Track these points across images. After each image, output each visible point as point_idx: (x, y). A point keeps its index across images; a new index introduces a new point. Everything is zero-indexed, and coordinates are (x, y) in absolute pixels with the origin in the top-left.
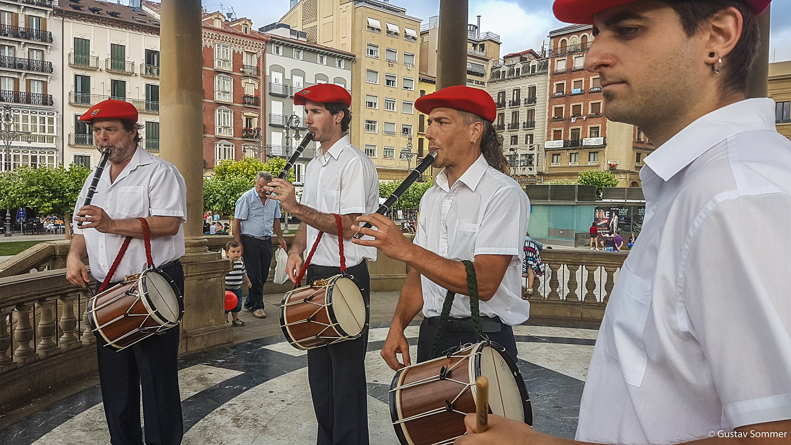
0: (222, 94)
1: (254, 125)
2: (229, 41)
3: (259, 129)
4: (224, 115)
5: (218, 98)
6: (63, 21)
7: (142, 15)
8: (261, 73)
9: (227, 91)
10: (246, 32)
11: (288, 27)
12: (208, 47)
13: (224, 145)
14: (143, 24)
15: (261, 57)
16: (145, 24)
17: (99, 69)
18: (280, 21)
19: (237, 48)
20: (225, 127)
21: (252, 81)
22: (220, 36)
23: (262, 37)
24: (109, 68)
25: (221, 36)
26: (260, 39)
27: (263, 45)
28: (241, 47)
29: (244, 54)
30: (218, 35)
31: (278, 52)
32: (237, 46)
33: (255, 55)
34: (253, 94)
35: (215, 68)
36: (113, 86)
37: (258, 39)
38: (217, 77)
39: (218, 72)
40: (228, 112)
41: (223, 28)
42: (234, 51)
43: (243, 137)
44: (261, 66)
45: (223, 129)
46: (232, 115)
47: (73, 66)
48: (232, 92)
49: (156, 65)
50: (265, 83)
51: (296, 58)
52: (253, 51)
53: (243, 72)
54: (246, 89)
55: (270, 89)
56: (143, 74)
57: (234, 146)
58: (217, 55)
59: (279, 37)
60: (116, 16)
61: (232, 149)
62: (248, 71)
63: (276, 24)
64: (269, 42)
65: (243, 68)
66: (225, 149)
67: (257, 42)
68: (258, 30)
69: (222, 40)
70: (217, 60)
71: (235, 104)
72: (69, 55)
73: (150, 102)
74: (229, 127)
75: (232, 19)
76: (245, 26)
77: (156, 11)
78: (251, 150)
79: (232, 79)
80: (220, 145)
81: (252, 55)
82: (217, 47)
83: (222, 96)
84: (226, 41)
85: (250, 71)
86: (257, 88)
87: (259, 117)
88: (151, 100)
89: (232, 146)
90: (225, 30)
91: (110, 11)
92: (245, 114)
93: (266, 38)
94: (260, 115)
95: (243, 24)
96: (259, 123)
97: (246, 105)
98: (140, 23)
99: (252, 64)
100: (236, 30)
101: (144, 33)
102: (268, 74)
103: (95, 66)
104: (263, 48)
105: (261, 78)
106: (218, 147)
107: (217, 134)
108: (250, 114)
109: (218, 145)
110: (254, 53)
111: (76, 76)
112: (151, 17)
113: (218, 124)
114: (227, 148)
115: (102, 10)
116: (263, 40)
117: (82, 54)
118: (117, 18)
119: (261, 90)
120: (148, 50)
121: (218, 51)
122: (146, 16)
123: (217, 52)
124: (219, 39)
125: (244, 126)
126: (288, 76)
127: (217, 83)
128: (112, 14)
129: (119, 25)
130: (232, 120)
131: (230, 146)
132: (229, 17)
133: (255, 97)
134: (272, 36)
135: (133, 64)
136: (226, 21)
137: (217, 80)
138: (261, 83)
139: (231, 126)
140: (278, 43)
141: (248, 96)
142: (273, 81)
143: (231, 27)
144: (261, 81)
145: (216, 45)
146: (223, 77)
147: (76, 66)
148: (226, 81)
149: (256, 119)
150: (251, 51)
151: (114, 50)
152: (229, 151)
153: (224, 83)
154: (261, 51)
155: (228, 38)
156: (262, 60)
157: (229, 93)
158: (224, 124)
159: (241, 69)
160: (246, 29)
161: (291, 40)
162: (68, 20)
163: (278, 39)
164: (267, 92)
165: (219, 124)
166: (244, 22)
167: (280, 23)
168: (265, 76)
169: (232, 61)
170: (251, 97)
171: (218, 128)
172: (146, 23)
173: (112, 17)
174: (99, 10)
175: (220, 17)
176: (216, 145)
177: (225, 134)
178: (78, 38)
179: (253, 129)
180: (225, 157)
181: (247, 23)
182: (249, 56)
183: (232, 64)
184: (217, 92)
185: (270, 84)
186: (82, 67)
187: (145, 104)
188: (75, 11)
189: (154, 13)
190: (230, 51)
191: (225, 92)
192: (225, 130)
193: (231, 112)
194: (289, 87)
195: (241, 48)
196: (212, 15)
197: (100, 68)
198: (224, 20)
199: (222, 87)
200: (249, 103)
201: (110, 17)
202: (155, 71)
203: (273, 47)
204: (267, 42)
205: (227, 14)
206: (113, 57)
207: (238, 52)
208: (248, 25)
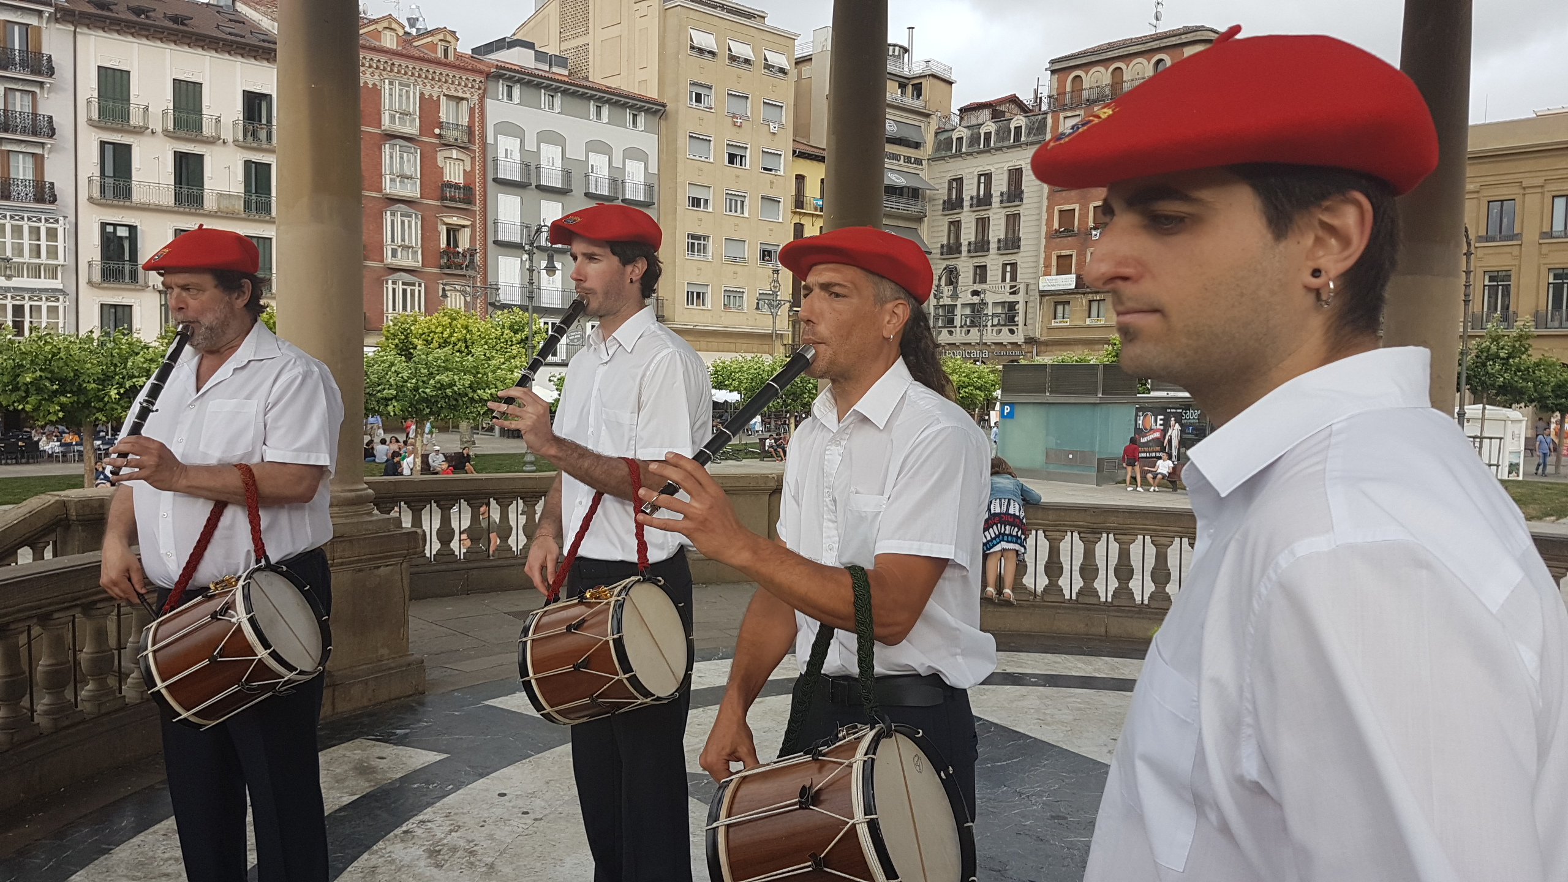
0: (398, 180)
1: (464, 242)
2: (413, 75)
3: (472, 252)
4: (403, 222)
5: (390, 188)
6: (75, 32)
7: (236, 21)
8: (477, 137)
9: (409, 173)
10: (446, 56)
11: (530, 46)
12: (370, 86)
13: (403, 284)
14: (238, 39)
15: (477, 107)
16: (243, 40)
17: (150, 130)
18: (514, 34)
19: (428, 87)
20: (405, 248)
21: (460, 154)
22: (393, 64)
23: (479, 65)
24: (171, 127)
25: (397, 64)
26: (474, 71)
27: (481, 82)
28: (436, 86)
29: (443, 99)
30: (390, 62)
31: (510, 96)
32: (428, 85)
33: (465, 102)
34: (462, 181)
35: (383, 128)
36: (178, 163)
37: (469, 70)
38: (387, 146)
39: (391, 136)
40: (410, 216)
41: (400, 48)
42: (422, 94)
43: (441, 267)
44: (477, 124)
45: (400, 250)
46: (419, 223)
47: (95, 124)
48: (419, 176)
49: (264, 121)
50: (484, 157)
51: (547, 109)
52: (460, 94)
53: (440, 136)
54: (447, 171)
55: (496, 169)
56: (238, 141)
57: (423, 285)
58: (387, 101)
59: (513, 67)
60: (183, 24)
61: (419, 291)
62: (451, 135)
63: (507, 40)
64: (493, 77)
65: (441, 128)
66: (404, 291)
67: (467, 76)
68: (470, 53)
69: (399, 72)
70: (387, 113)
71: (426, 201)
72: (89, 102)
73: (254, 197)
74: (412, 247)
75: (418, 29)
76: (443, 43)
77: (265, 14)
78: (458, 294)
79: (419, 151)
80: (394, 283)
81: (457, 103)
82: (387, 87)
83: (398, 183)
84: (406, 74)
85: (455, 134)
86: (468, 169)
87: (473, 226)
88: (256, 192)
89: (420, 285)
90: (404, 52)
91: (170, 13)
92: (447, 220)
93: (486, 69)
94: (475, 221)
95: (441, 40)
96: (472, 238)
97: (447, 203)
98: (233, 38)
99: (457, 119)
100: (426, 51)
101: (240, 59)
102: (490, 140)
103: (141, 124)
104: (479, 89)
105: (476, 147)
106: (390, 286)
107: (389, 259)
108: (455, 220)
109: (390, 282)
110: (463, 99)
111: (103, 144)
112: (254, 26)
113: (389, 240)
114: (409, 289)
115: (155, 10)
116: (479, 72)
117: (114, 99)
118: (185, 28)
119: (477, 172)
120: (249, 92)
121: (391, 95)
122: (244, 23)
123: (387, 95)
124: (392, 71)
125: (443, 244)
126: (531, 146)
127: (388, 157)
128: (175, 19)
129: (189, 41)
130: (419, 232)
131: (414, 285)
132: (412, 26)
133: (464, 186)
134: (499, 64)
135: (218, 121)
136: (406, 33)
137: (387, 153)
138: (477, 159)
139: (417, 244)
140: (510, 78)
141: (450, 185)
142: (501, 155)
143: (415, 47)
144: (477, 155)
145: (387, 81)
146: (400, 146)
147: (102, 124)
148: (405, 154)
149: (467, 232)
150: (456, 94)
151: (180, 90)
152: (413, 295)
153: (402, 158)
154: (476, 94)
155: (411, 67)
156: (479, 113)
157: (411, 178)
158: (403, 240)
159: (437, 131)
160: (446, 50)
161: (537, 72)
162: (85, 30)
163: (511, 70)
164: (490, 177)
165: (393, 241)
166: (441, 36)
167: (515, 38)
168: (484, 145)
169: (418, 113)
170: (456, 186)
171: (389, 248)
172: (244, 37)
173: (175, 26)
174: (148, 11)
175: (394, 26)
176: (387, 283)
177: (405, 260)
178: (106, 68)
179: (460, 250)
180: (405, 308)
181: (449, 38)
182: (453, 104)
183: (417, 120)
184: (388, 177)
185: (495, 160)
186: (114, 126)
187: (243, 200)
188: (100, 12)
189: (261, 17)
190: (414, 94)
191: (404, 177)
192: (405, 253)
193: (416, 217)
194: (533, 167)
195: (436, 88)
196: (377, 23)
197: (151, 128)
198: (401, 33)
199: (398, 165)
200: (453, 199)
201: (170, 24)
202: (263, 134)
203: (501, 87)
204: (488, 76)
205: (409, 19)
206: (176, 106)
207: (431, 96)
208: (449, 42)
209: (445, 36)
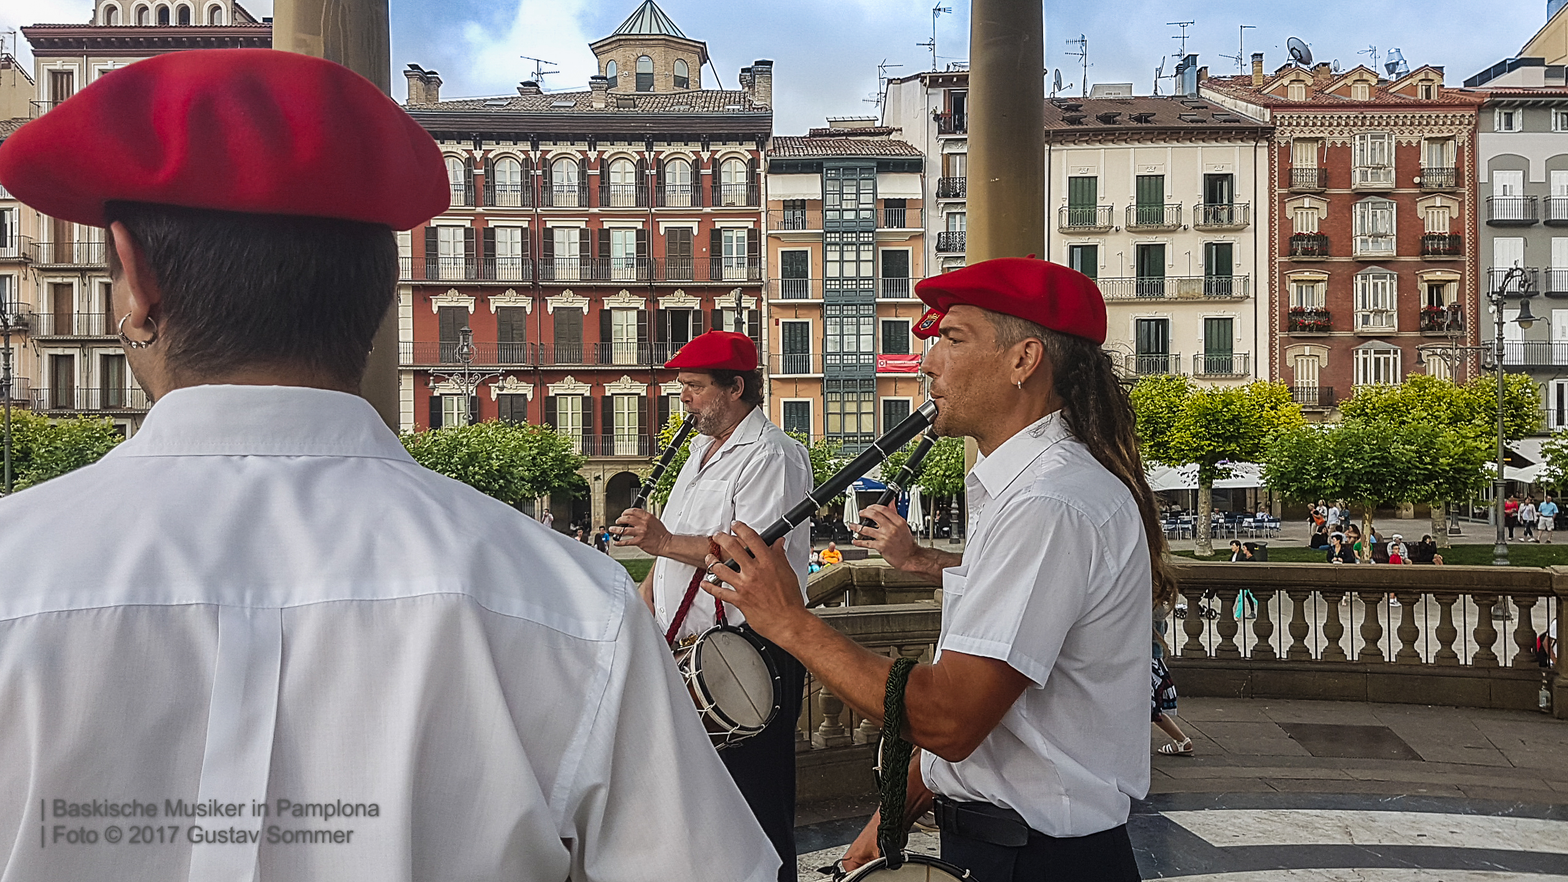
0: (1370, 240)
1: (1450, 296)
2: (1388, 124)
3: (1457, 308)
4: (1376, 285)
5: (1360, 250)
7: (1198, 108)
8: (1467, 178)
9: (1383, 231)
10: (1428, 96)
11: (1540, 62)
12: (1339, 146)
13: (1376, 352)
14: (1200, 125)
15: (1466, 144)
16: (1205, 125)
17: (1114, 229)
18: (1521, 53)
19: (1407, 134)
20: (1378, 312)
21: (1444, 200)
22: (1365, 117)
23: (1468, 98)
24: (1133, 223)
25: (1369, 116)
26: (1463, 105)
27: (1471, 116)
28: (1416, 131)
29: (1424, 144)
30: (1361, 116)
31: (1509, 125)
32: (1406, 131)
33: (1451, 142)
34: (1447, 230)
35: (1353, 187)
36: (1140, 256)
37: (1457, 106)
38: (1358, 205)
39: (1361, 195)
40: (1385, 277)
41: (1373, 99)
42: (1399, 143)
43: (1421, 330)
44: (1466, 163)
45: (1372, 315)
46: (1395, 284)
47: (1066, 231)
48: (1395, 233)
49: (1225, 201)
50: (1475, 200)
51: (1559, 130)
52: (1446, 134)
53: (1420, 185)
54: (1428, 223)
55: (1491, 210)
56: (1198, 225)
57: (1399, 351)
58: (1358, 158)
59: (1517, 91)
60: (1147, 121)
61: (1395, 359)
62: (1433, 181)
63: (1508, 62)
64: (1488, 107)
65: (1421, 176)
66: (1377, 360)
67: (1454, 113)
68: (1462, 86)
69: (1371, 124)
70: (1358, 171)
71: (1403, 259)
72: (1060, 211)
73: (1214, 279)
74: (1387, 311)
75: (1399, 74)
76: (1425, 83)
77: (1227, 95)
78: (1437, 358)
79: (1395, 205)
80: (1365, 352)
81: (1442, 145)
82: (1357, 143)
83: (1370, 244)
84: (1379, 124)
85: (1443, 179)
86: (1455, 215)
87: (1462, 282)
88: (1217, 274)
89: (1395, 352)
90: (1378, 102)
91: (1135, 114)
92: (1426, 277)
93: (1478, 100)
94: (1463, 275)
95: (1421, 81)
96: (1461, 293)
97: (1428, 257)
98: (1194, 125)
99: (1442, 163)
100: (1404, 96)
101: (1201, 144)
102: (1483, 178)
103: (1106, 224)
104: (1469, 123)
105: (1466, 190)
106: (1361, 356)
107: (1359, 327)
108: (1439, 275)
109: (1360, 351)
110: (1448, 139)
111: (1072, 248)
112: (1217, 109)
113: (1360, 306)
114: (1382, 357)
115: (1120, 114)
116: (1470, 105)
117: (1083, 205)
118: (1149, 125)
119: (1467, 217)
120: (1209, 175)
121: (1362, 150)
122: (1206, 108)
123: (1358, 152)
124: (1363, 125)
125: (1424, 305)
126: (1537, 175)
127: (1358, 218)
128: (1139, 119)
130: (1395, 293)
131: (1388, 352)
132: (1391, 72)
133: (1450, 236)
134: (1495, 91)
135: (1179, 208)
136: (1380, 81)
137: (1358, 213)
138: (1467, 202)
139: (1392, 307)
140: (1509, 105)
141: (1432, 237)
142: (1498, 192)
143: (1391, 94)
144: (1467, 198)
145: (1357, 137)
146: (1373, 203)
147: (1072, 230)
148: (1379, 211)
149: (1454, 286)
151: (1143, 189)
152: (1387, 364)
153: (1374, 215)
154: (1465, 131)
155: (1385, 117)
156: (1469, 152)
157: (1386, 235)
158: (1376, 304)
159: (1417, 180)
160: (1428, 90)
161: (1549, 91)
162: (1059, 146)
163: (1510, 95)
164: (1483, 220)
165: (1364, 306)
166: (1422, 76)
167: (1522, 56)
168: (1475, 186)
169: (1394, 165)
170: (1441, 237)
171: (1360, 315)
172: (1205, 121)
173: (1139, 125)
174: (1115, 117)
175: (1366, 76)
176: (1357, 353)
177: (1376, 326)
178: (1076, 178)
179: (1445, 308)
180: (1377, 377)
181: (1431, 76)
182: (1436, 147)
183: (1393, 172)
184: (1358, 239)
185: (1490, 201)
186: (1077, 230)
187: (1203, 283)
188: (1072, 127)
189: (1223, 98)
190: (1389, 146)
191: (1377, 236)
192: (1378, 318)
193: (1392, 277)
194: (1540, 200)
195: (1416, 134)
196: (1346, 77)
198: (1374, 82)
199: (1370, 225)
200: (1436, 252)
201: (1135, 124)
202: (1224, 215)
203: (1498, 117)
204: (1480, 107)
205: (1387, 66)
206: (1140, 200)
207: (1409, 143)
208: (1432, 80)
209: (1427, 74)
